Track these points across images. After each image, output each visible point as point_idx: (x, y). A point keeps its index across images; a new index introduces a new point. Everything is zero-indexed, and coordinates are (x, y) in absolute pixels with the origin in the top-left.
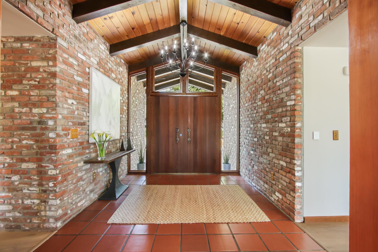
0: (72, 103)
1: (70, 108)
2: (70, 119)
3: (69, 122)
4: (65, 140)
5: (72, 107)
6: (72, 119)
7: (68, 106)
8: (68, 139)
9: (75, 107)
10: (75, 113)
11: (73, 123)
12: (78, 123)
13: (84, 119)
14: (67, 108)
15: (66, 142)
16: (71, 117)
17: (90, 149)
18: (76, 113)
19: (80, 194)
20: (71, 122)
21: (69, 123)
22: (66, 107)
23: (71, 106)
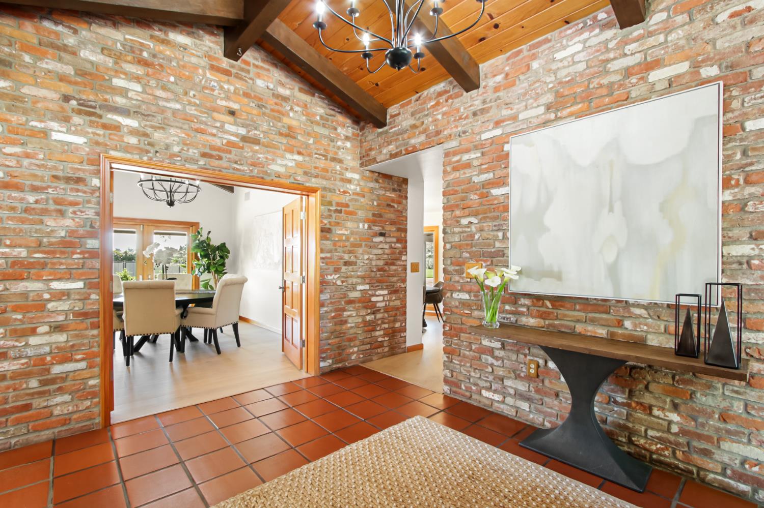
0: (470, 223)
1: (465, 232)
2: (466, 247)
3: (463, 252)
4: (457, 278)
5: (469, 230)
6: (469, 247)
7: (460, 230)
8: (463, 278)
9: (475, 228)
10: (474, 237)
11: (470, 254)
12: (483, 254)
13: (498, 245)
14: (460, 233)
15: (458, 282)
16: (467, 245)
17: (516, 306)
18: (477, 237)
19: (487, 377)
20: (467, 252)
21: (464, 254)
22: (457, 232)
23: (468, 227)
